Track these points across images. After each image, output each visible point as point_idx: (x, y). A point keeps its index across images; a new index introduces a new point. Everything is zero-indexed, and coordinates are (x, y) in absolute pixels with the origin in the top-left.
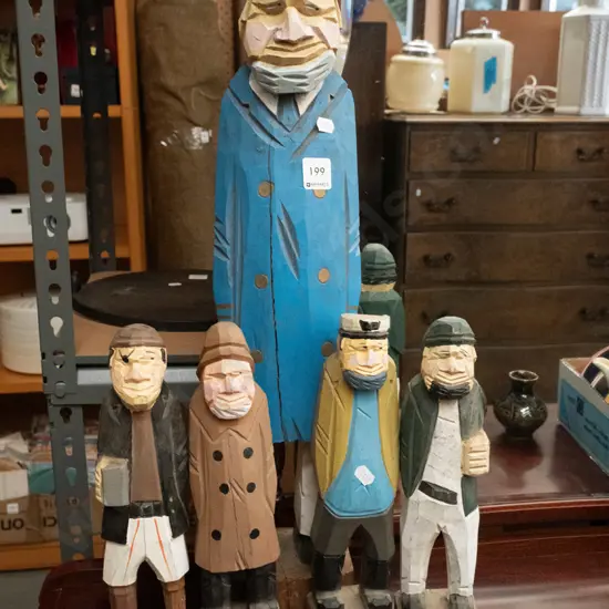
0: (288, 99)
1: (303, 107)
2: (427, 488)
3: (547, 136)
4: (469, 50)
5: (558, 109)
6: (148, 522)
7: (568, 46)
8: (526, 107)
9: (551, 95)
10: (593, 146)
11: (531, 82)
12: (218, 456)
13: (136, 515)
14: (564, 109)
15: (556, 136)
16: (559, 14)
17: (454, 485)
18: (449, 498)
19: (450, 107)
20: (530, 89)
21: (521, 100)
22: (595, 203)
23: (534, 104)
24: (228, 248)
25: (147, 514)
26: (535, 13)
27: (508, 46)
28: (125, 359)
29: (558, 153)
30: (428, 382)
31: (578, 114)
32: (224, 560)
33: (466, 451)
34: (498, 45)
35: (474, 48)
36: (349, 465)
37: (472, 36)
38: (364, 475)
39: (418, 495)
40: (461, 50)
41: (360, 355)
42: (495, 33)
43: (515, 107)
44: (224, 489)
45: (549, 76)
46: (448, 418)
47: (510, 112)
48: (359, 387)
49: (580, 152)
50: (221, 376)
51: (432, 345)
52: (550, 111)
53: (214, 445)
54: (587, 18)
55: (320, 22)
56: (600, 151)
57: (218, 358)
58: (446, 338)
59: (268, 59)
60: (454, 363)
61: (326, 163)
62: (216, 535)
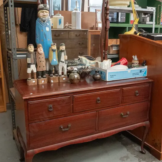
0: (44, 21)
1: (46, 22)
2: (61, 61)
3: (71, 32)
4: (56, 18)
5: (72, 28)
6: (33, 65)
7: (73, 17)
8: (67, 28)
9: (71, 26)
10: (79, 34)
11: (67, 23)
12: (40, 58)
13: (31, 64)
14: (73, 28)
15: (72, 32)
16: (71, 12)
17: (64, 61)
18: (63, 62)
19: (53, 28)
20: (67, 25)
21: (66, 27)
22: (79, 44)
23: (68, 27)
24: (38, 37)
25: (33, 64)
26: (67, 11)
27: (63, 17)
28: (30, 47)
29: (73, 35)
30: (61, 50)
31: (75, 29)
32: (40, 70)
33: (65, 57)
34: (61, 17)
35: (57, 17)
36: (53, 59)
37: (56, 15)
38: (55, 60)
39: (60, 62)
40: (55, 17)
41: (54, 47)
42: (60, 15)
43: (65, 28)
44: (40, 61)
45: (70, 22)
46: (63, 54)
47: (64, 28)
48: (54, 51)
49: (76, 35)
50: (40, 49)
51: (61, 46)
52: (71, 28)
53: (39, 57)
54: (76, 12)
55: (47, 13)
56: (79, 35)
57: (40, 47)
58: (62, 45)
59: (42, 17)
60: (63, 48)
61: (48, 28)
62: (40, 67)
